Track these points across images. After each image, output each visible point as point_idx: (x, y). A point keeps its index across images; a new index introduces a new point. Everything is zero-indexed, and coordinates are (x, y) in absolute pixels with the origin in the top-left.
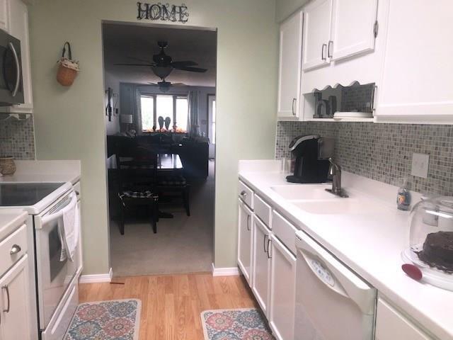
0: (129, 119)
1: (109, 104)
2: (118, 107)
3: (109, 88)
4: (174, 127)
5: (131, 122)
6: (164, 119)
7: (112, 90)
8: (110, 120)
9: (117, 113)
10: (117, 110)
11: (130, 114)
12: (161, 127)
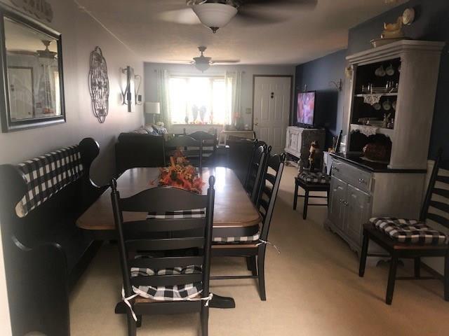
0: (155, 108)
1: (128, 88)
2: (141, 93)
3: (128, 67)
4: (211, 118)
5: (159, 112)
6: (199, 108)
7: (133, 70)
8: (130, 110)
9: (140, 100)
10: (140, 97)
11: (156, 102)
12: (195, 118)
